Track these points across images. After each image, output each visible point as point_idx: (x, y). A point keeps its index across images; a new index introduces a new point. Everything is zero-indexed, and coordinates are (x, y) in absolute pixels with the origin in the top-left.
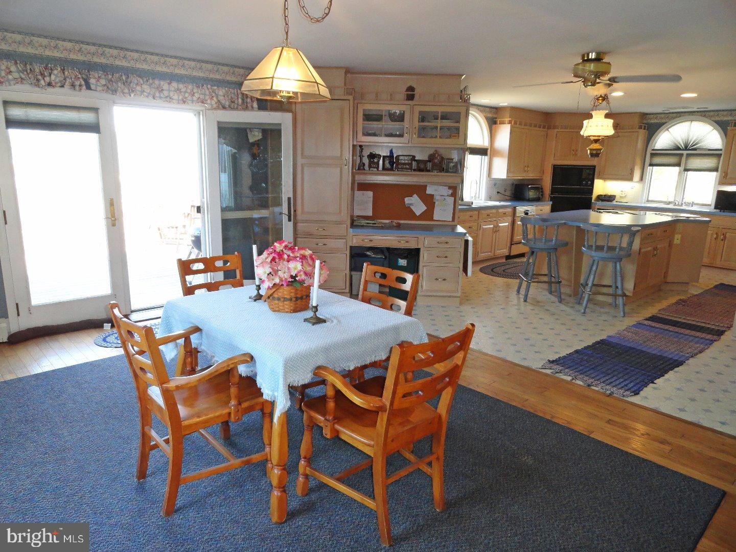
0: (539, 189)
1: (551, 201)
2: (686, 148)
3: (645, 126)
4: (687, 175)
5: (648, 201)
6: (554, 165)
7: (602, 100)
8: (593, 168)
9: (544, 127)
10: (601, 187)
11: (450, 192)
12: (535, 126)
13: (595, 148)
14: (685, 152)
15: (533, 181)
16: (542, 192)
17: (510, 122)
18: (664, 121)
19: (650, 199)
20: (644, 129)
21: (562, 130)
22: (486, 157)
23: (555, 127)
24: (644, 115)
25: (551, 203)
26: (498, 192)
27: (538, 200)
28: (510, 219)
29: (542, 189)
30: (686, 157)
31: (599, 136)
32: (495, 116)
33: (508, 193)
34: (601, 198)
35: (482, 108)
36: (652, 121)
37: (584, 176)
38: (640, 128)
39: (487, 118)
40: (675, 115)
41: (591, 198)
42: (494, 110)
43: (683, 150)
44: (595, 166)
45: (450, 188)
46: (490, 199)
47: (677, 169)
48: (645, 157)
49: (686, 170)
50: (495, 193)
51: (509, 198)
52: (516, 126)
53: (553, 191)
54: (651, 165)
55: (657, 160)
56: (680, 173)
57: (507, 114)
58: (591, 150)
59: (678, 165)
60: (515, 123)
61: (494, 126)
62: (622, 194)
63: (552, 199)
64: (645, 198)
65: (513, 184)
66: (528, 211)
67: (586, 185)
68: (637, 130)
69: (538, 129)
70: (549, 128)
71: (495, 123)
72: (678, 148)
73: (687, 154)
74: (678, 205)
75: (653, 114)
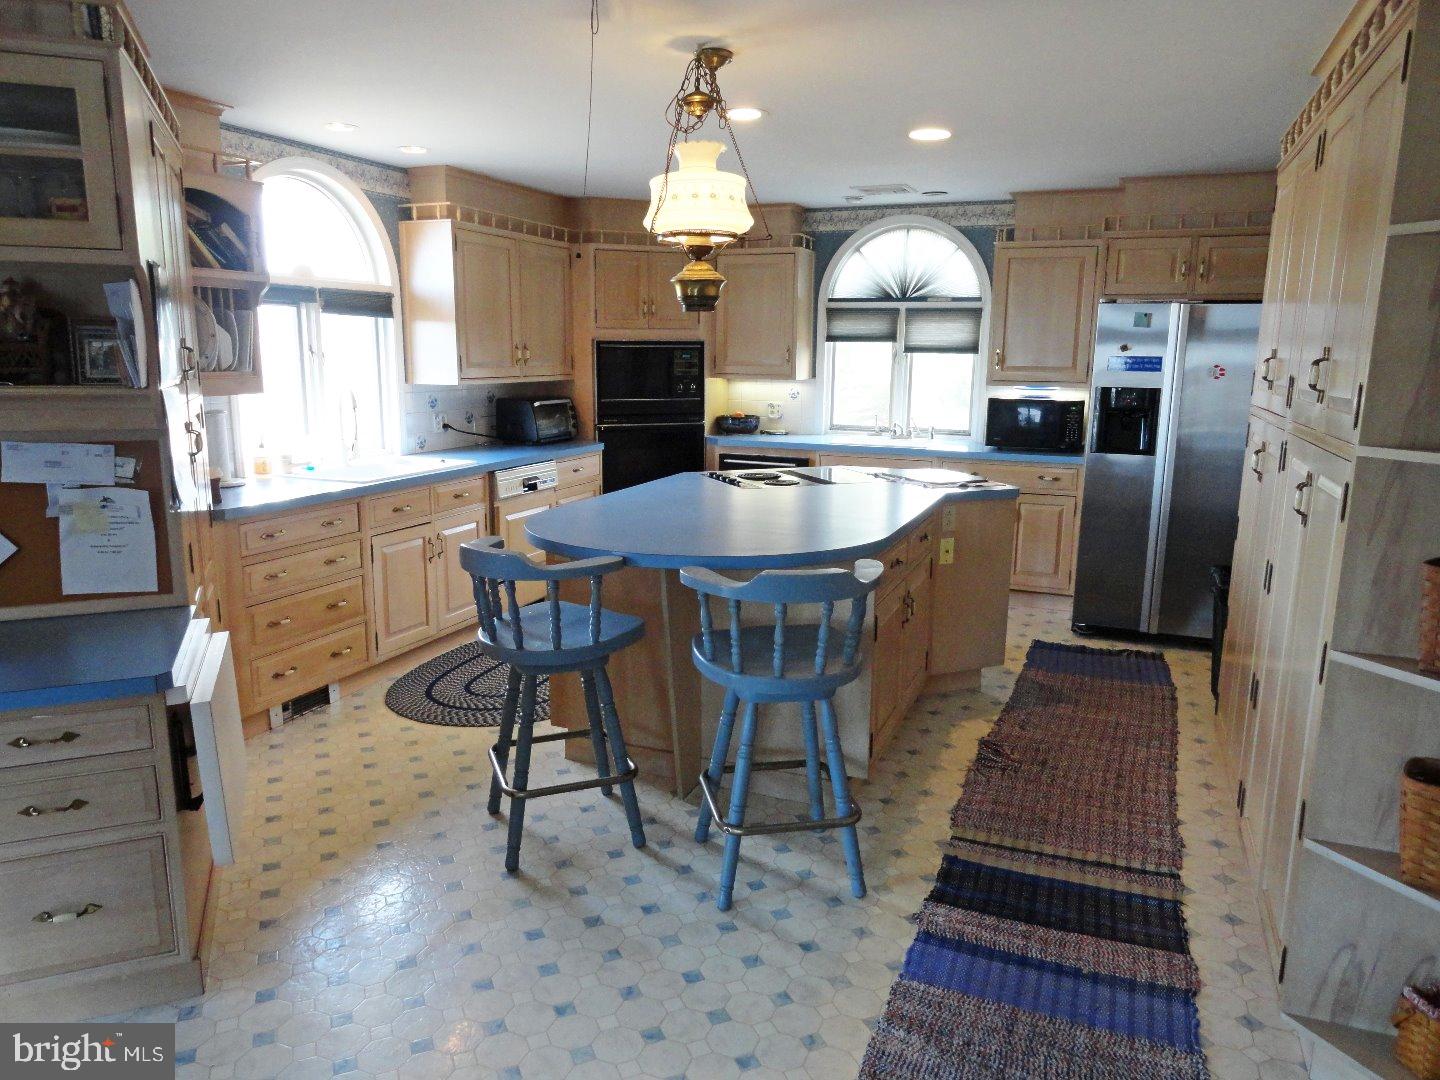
0: (568, 411)
1: (600, 440)
2: (904, 297)
3: (808, 241)
4: (912, 361)
5: (833, 428)
6: (599, 343)
7: (701, 103)
8: (698, 348)
9: (559, 237)
10: (722, 395)
11: (128, 468)
12: (532, 231)
13: (696, 276)
14: (903, 306)
15: (546, 390)
16: (575, 417)
17: (451, 214)
18: (847, 227)
19: (835, 423)
20: (807, 247)
21: (607, 246)
22: (390, 320)
23: (589, 238)
24: (803, 213)
25: (602, 446)
26: (446, 426)
27: (567, 439)
28: (480, 510)
29: (573, 408)
30: (907, 317)
31: (707, 234)
32: (402, 194)
33: (479, 426)
34: (723, 426)
35: (351, 165)
36: (822, 228)
37: (678, 371)
38: (798, 242)
39: (376, 200)
40: (871, 213)
41: (703, 427)
42: (398, 176)
43: (898, 300)
44: (702, 344)
45: (122, 449)
46: (423, 449)
47: (886, 347)
48: (816, 317)
49: (909, 349)
50: (437, 428)
51: (482, 440)
52: (469, 225)
53: (603, 412)
54: (831, 338)
55: (842, 326)
56: (895, 355)
57: (440, 187)
58: (684, 283)
59: (891, 337)
60: (468, 217)
61: (403, 225)
62: (772, 412)
63: (603, 436)
64: (825, 423)
65: (490, 399)
66: (536, 478)
67: (686, 392)
68: (792, 249)
69: (544, 240)
70: (574, 239)
71: (406, 215)
72: (887, 297)
73: (909, 310)
74: (901, 436)
75: (820, 210)
